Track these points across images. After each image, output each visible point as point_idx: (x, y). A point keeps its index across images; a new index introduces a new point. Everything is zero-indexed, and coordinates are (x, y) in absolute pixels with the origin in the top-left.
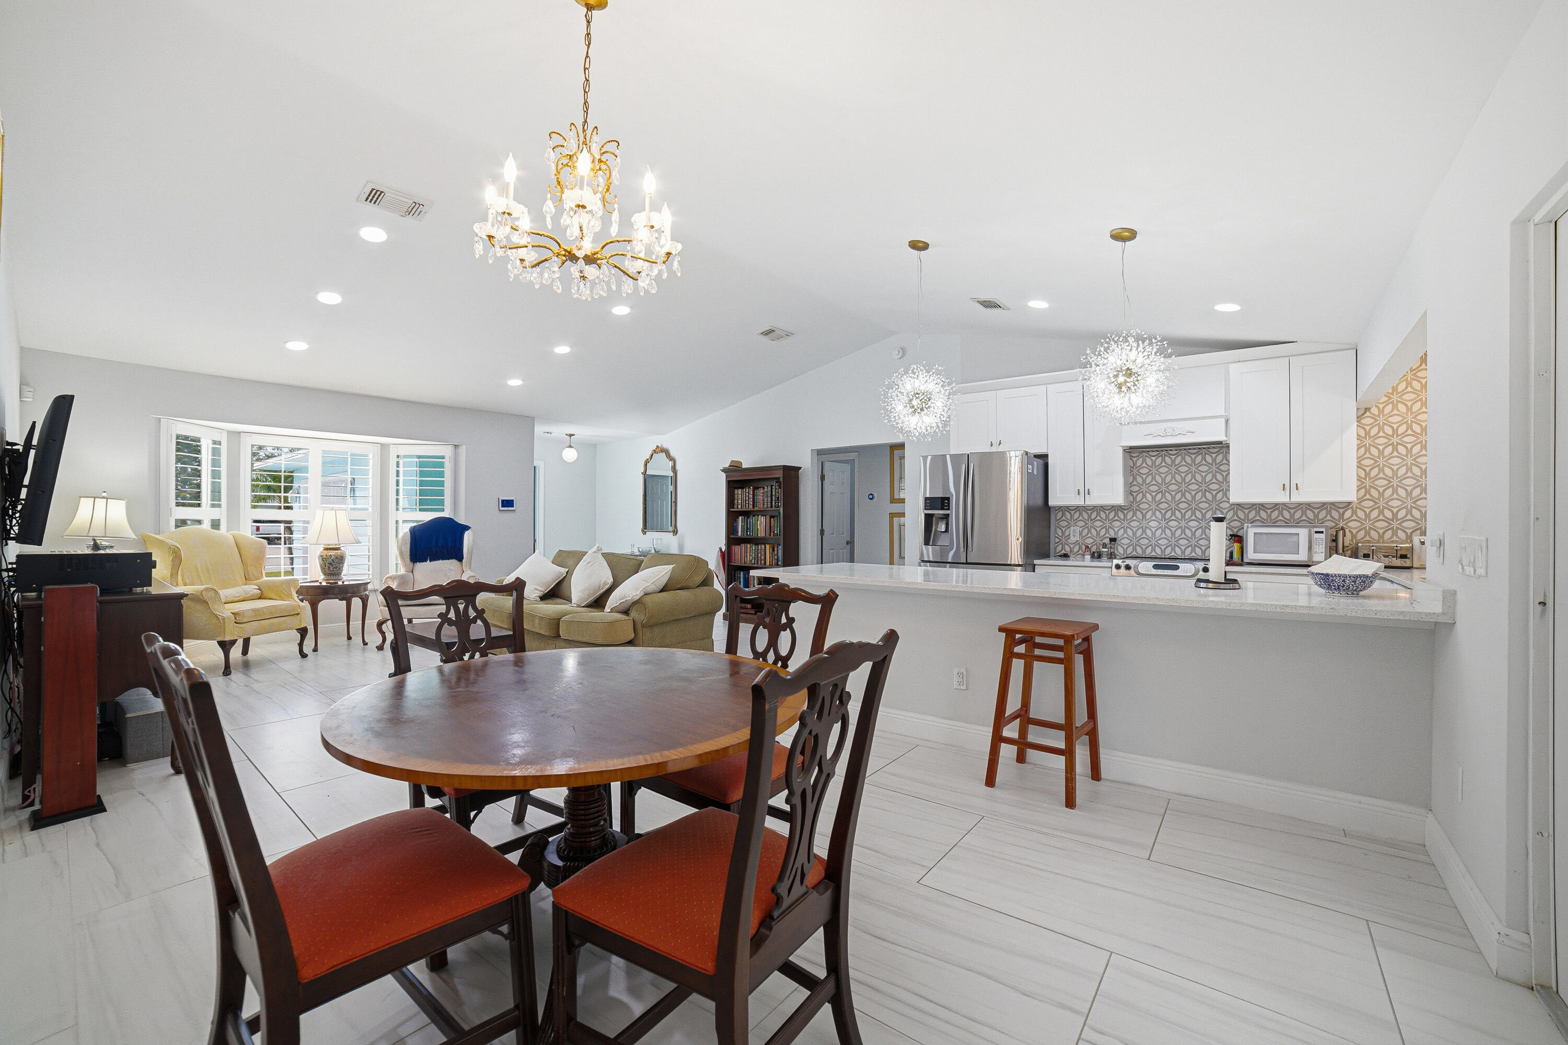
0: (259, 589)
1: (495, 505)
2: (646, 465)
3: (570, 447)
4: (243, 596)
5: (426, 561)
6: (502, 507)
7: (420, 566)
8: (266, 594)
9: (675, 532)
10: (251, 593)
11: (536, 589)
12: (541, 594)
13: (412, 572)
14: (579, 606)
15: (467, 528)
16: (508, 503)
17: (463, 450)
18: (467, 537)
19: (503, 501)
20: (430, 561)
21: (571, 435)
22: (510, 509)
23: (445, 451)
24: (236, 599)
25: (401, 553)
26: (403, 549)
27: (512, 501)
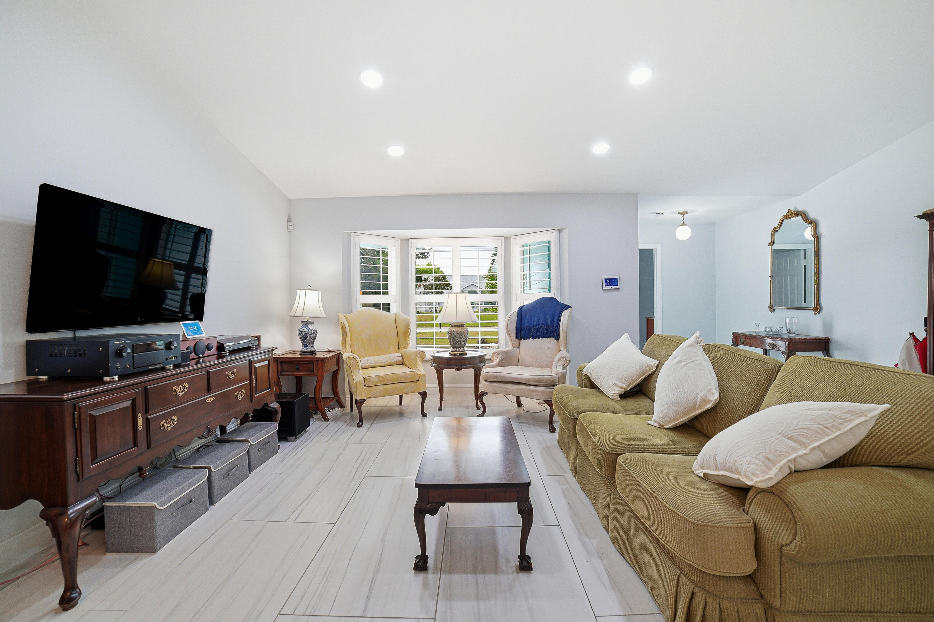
0: (402, 357)
1: (600, 285)
2: (774, 234)
3: (683, 224)
4: (389, 362)
5: (528, 338)
6: (606, 285)
7: (524, 342)
8: (406, 362)
9: (818, 309)
10: (395, 360)
11: (616, 385)
12: (621, 391)
13: (519, 348)
14: (661, 427)
15: (567, 307)
16: (611, 282)
17: (565, 233)
18: (565, 315)
19: (606, 280)
20: (533, 339)
21: (684, 213)
22: (613, 287)
23: (552, 236)
24: (383, 364)
25: (508, 331)
26: (509, 327)
27: (616, 279)
